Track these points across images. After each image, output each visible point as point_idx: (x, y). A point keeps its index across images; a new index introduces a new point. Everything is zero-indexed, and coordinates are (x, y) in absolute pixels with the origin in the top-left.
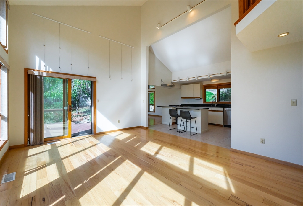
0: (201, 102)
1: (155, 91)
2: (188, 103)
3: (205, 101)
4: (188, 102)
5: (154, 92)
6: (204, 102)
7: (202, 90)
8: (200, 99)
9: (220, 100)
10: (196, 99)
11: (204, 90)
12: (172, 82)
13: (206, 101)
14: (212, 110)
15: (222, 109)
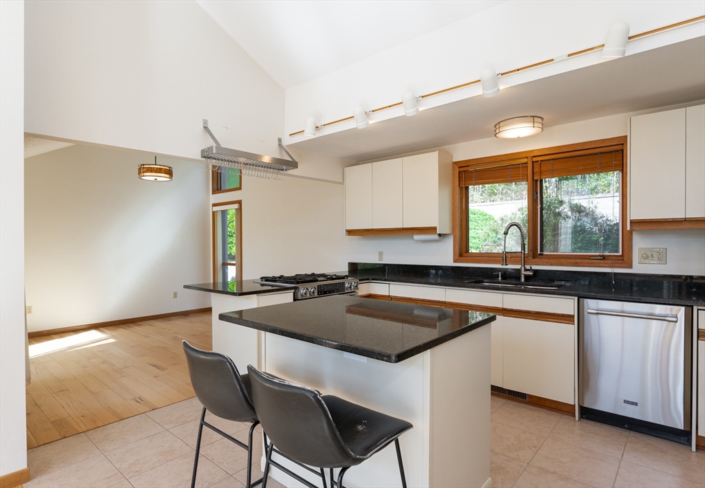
0: (443, 255)
1: (240, 202)
2: (381, 258)
3: (462, 249)
4: (381, 254)
5: (236, 206)
6: (461, 255)
7: (447, 193)
8: (436, 237)
9: (547, 246)
10: (416, 237)
11: (457, 189)
12: (287, 141)
13: (467, 250)
14: (507, 306)
15: (566, 305)
